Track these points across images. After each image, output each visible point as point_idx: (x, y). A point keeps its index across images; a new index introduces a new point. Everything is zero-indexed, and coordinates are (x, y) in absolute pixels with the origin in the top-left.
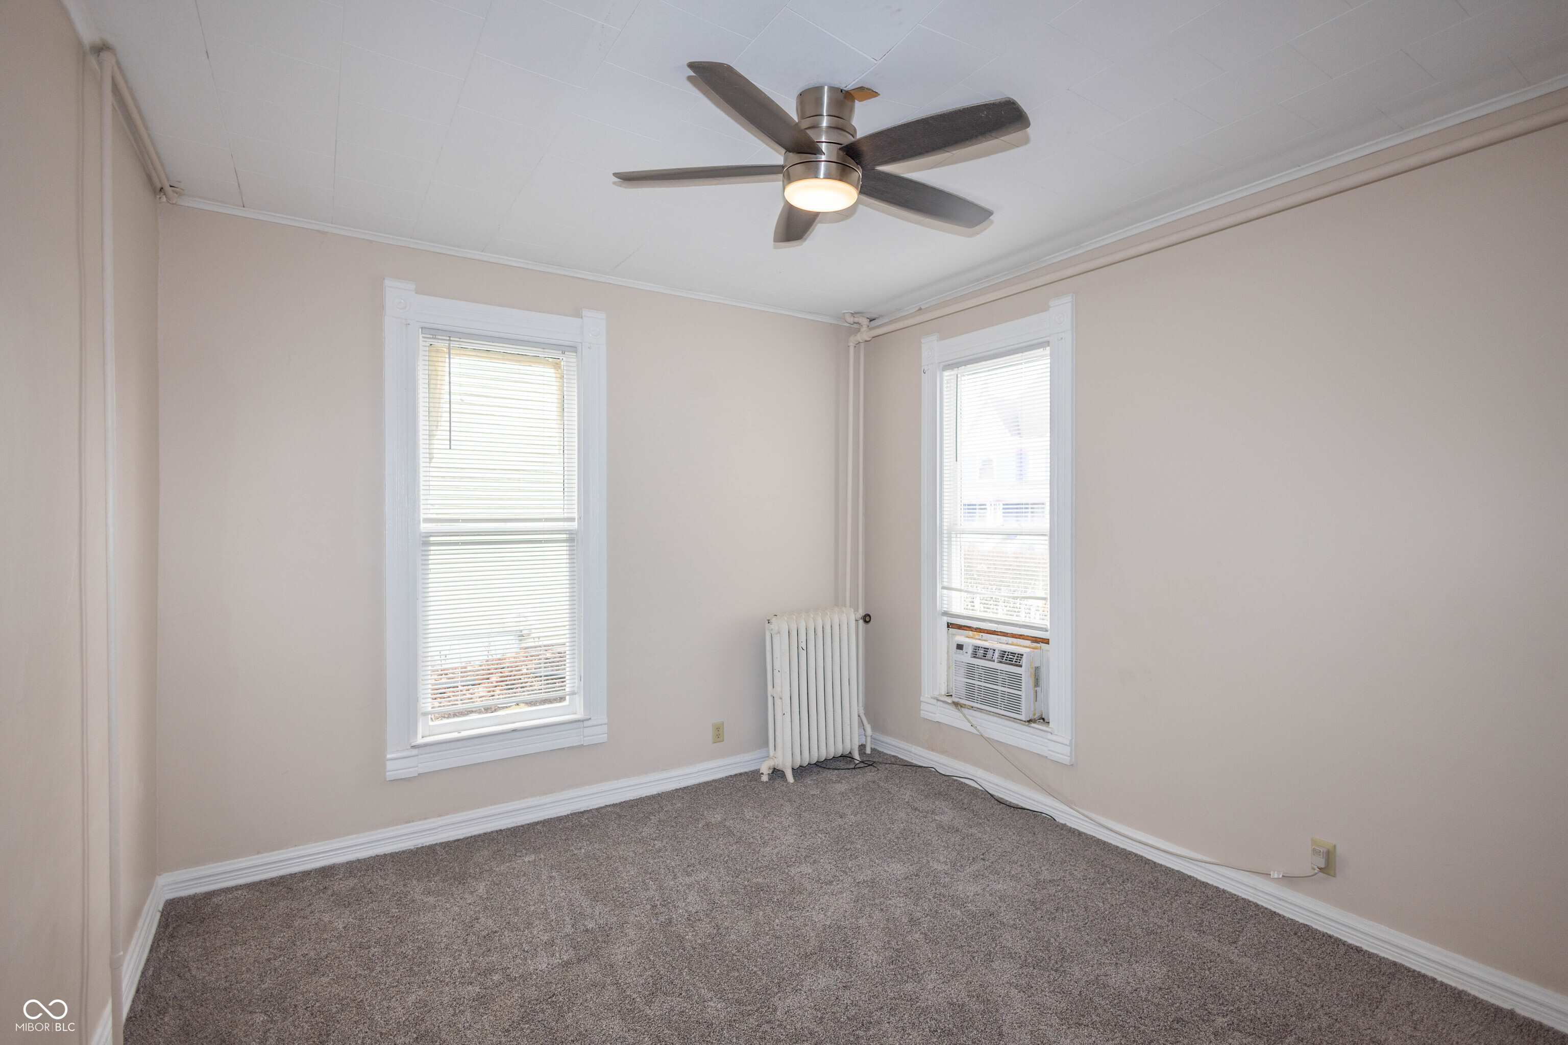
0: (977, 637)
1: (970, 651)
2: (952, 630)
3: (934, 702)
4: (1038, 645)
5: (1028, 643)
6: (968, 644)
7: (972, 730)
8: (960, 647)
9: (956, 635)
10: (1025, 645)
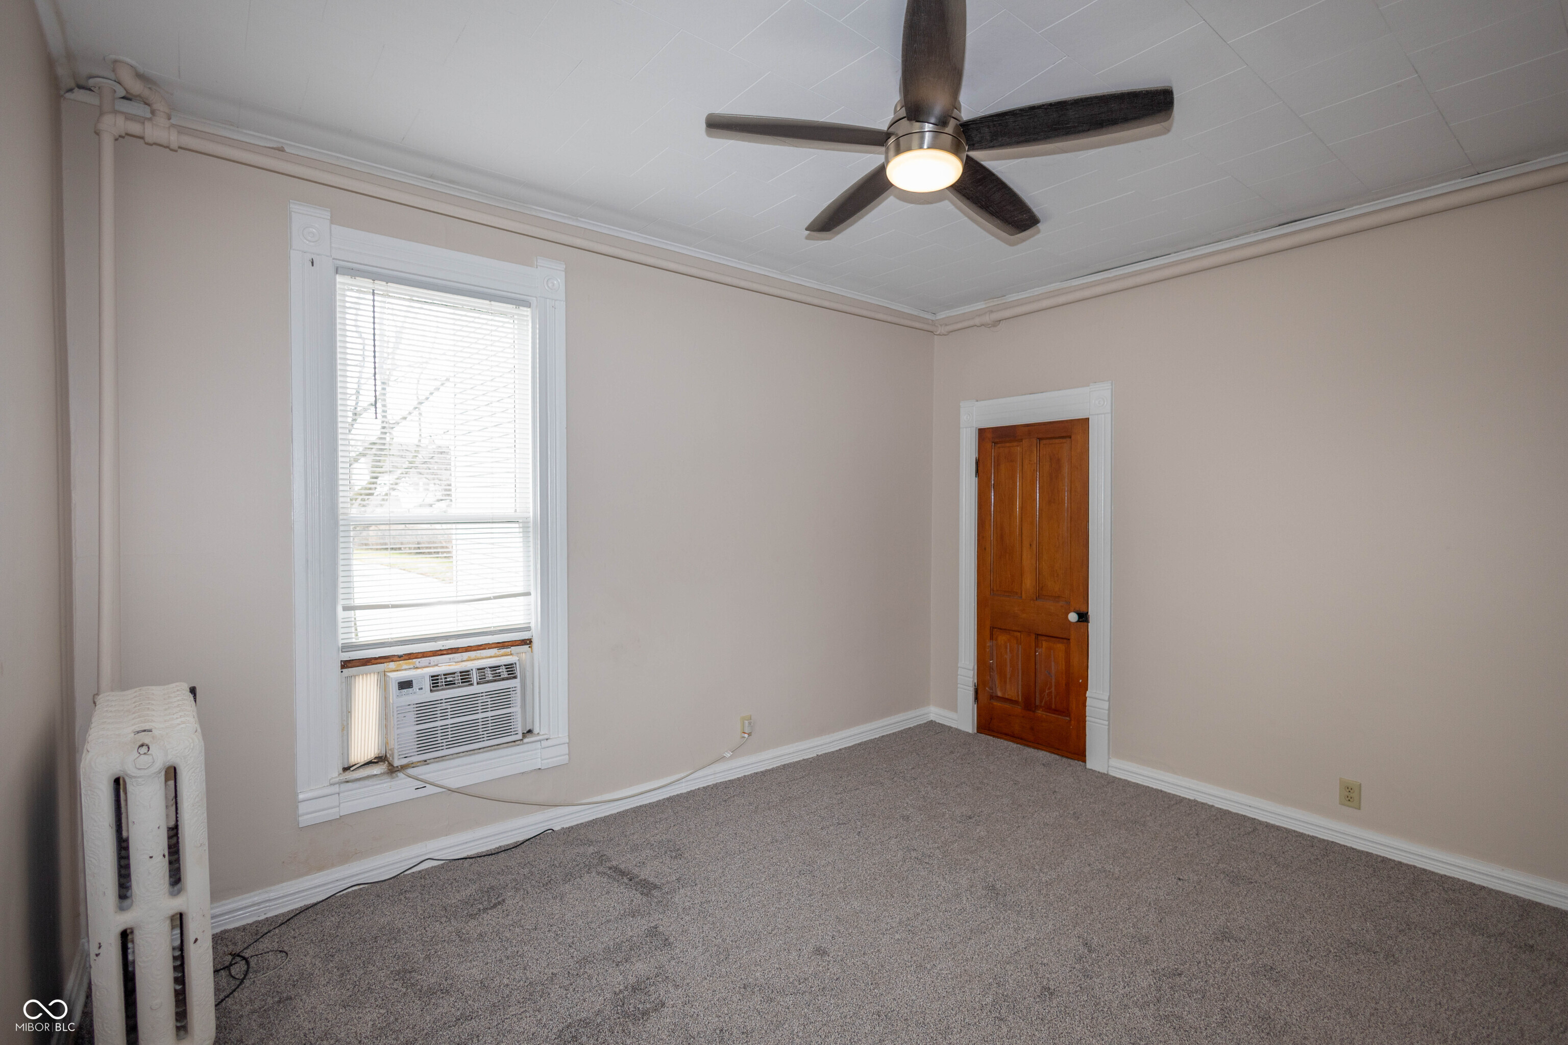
0: (405, 667)
1: (427, 684)
2: (347, 672)
3: (336, 789)
4: (508, 650)
5: (494, 651)
6: (423, 677)
7: (431, 789)
8: (405, 685)
9: (355, 676)
10: (489, 655)
